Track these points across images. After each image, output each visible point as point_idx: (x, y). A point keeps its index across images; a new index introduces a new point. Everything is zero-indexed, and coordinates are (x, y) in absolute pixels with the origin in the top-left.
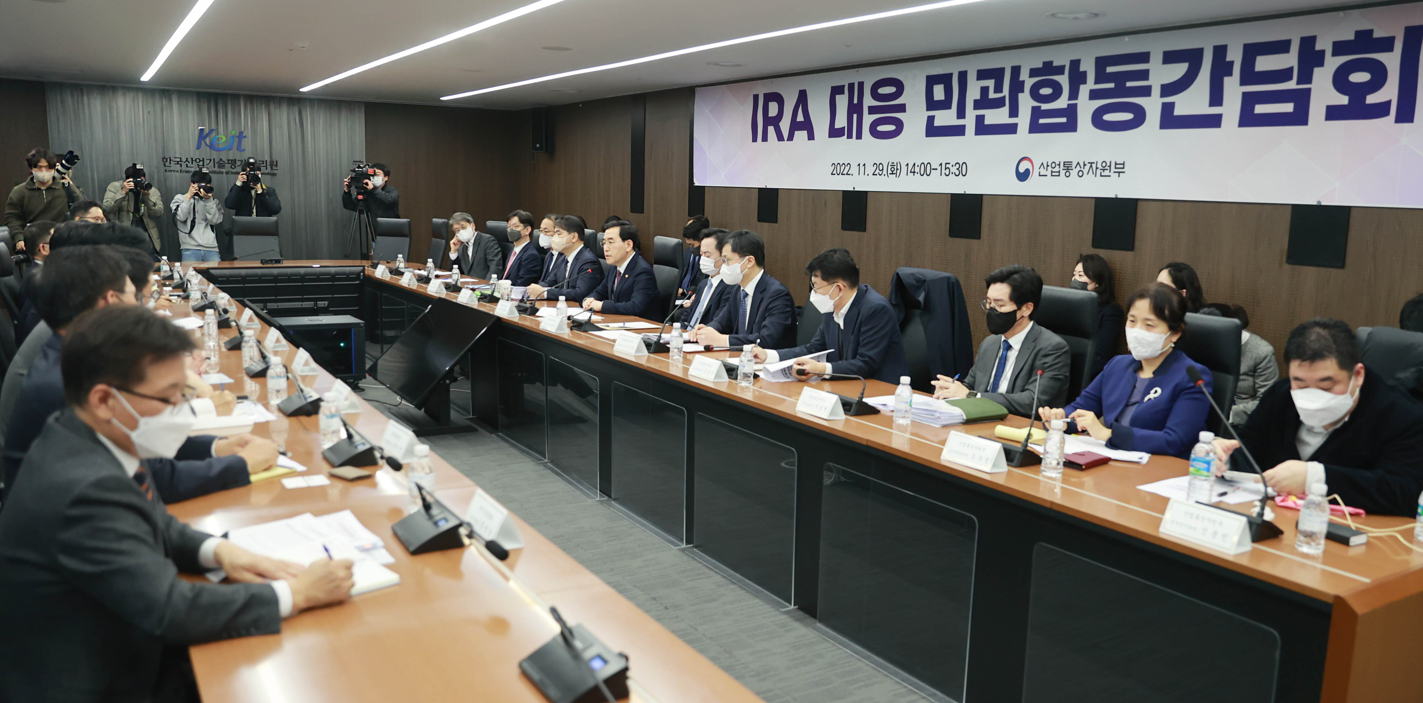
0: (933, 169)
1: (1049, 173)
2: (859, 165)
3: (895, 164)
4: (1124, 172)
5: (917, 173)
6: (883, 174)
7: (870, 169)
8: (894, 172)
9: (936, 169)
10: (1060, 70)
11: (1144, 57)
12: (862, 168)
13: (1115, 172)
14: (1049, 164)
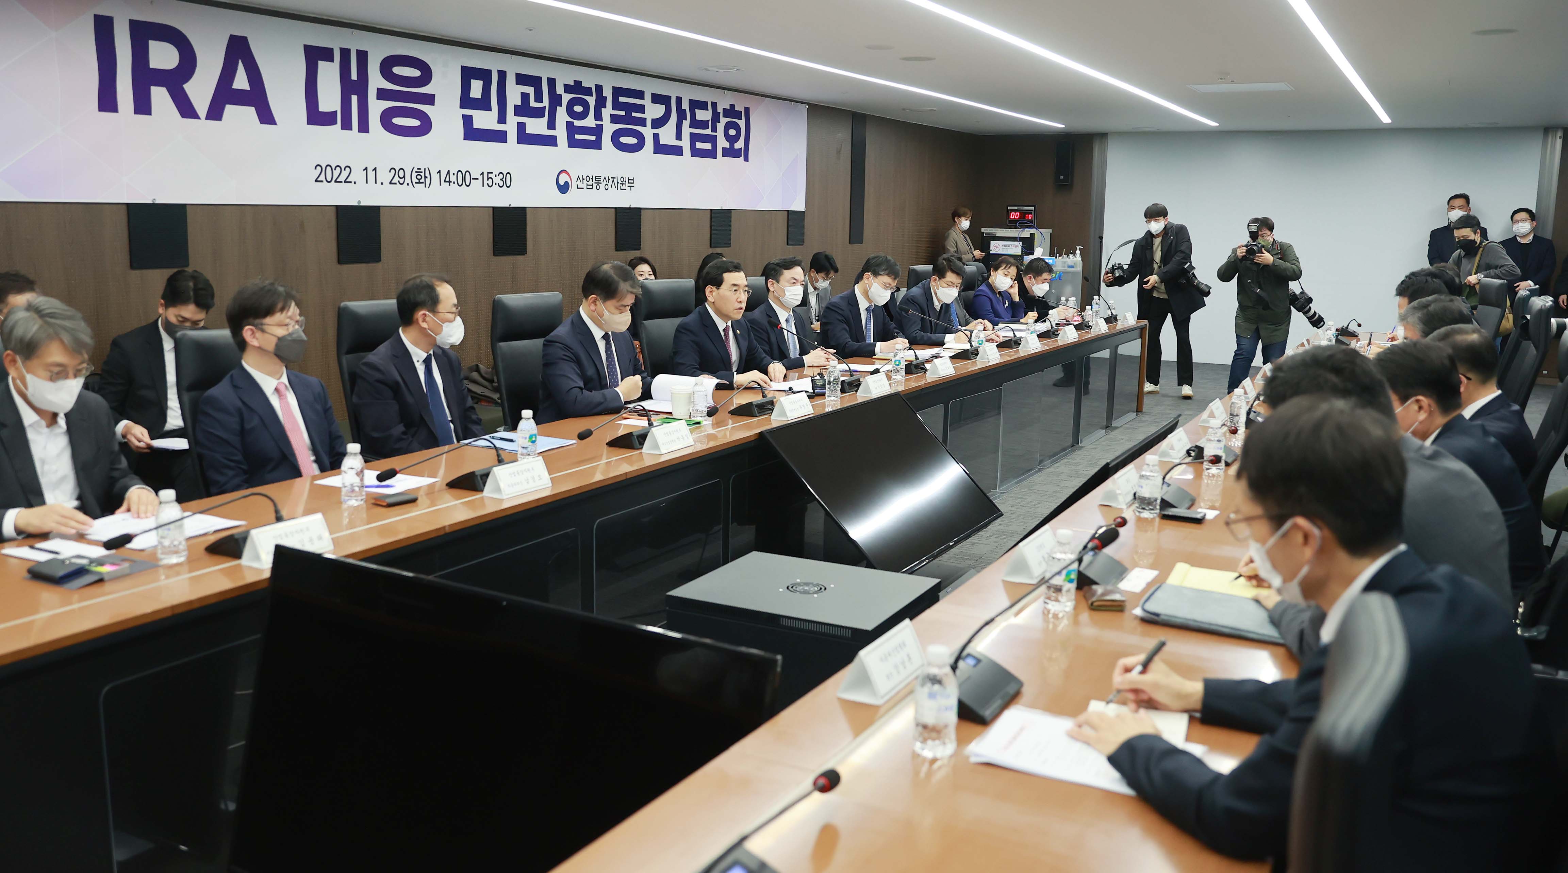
0: (473, 179)
1: (584, 186)
2: (366, 169)
3: (422, 170)
4: (634, 186)
5: (454, 183)
6: (406, 184)
7: (385, 176)
8: (421, 181)
9: (477, 179)
10: (588, 92)
11: (640, 95)
12: (371, 174)
13: (628, 186)
14: (584, 178)
